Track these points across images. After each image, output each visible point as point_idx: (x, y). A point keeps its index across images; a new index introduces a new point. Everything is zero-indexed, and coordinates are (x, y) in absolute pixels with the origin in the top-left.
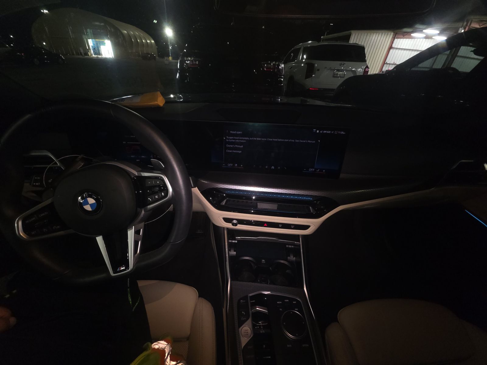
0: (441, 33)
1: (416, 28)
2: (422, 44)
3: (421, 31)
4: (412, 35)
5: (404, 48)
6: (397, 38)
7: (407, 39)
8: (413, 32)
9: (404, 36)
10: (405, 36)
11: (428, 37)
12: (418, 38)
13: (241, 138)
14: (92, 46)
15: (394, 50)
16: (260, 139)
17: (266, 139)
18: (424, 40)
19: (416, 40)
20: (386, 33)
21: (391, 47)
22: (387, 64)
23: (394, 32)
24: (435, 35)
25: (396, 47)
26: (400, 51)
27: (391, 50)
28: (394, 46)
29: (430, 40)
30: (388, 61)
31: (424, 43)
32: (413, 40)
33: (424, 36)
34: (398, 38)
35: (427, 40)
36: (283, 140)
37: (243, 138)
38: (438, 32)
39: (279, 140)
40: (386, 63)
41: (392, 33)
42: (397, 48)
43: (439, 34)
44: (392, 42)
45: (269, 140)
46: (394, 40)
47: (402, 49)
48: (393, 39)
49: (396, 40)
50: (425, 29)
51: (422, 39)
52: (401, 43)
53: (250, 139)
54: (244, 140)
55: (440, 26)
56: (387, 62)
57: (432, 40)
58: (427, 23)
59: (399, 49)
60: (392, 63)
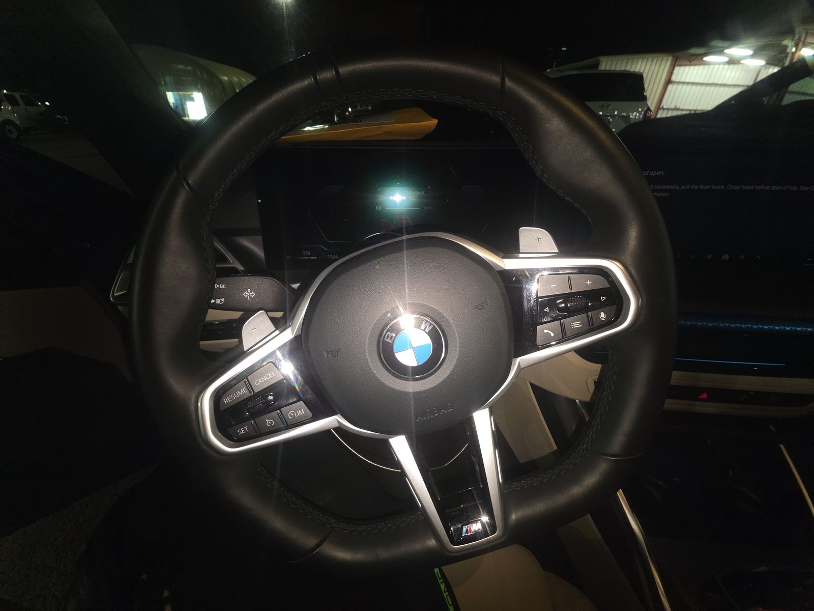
0: (756, 54)
1: (713, 46)
2: (723, 74)
3: (720, 52)
4: (706, 59)
5: (692, 81)
6: (678, 66)
7: (697, 67)
8: (706, 54)
9: (690, 62)
10: (692, 61)
11: (732, 62)
12: (715, 64)
13: (659, 187)
14: (173, 103)
15: (675, 86)
16: (707, 187)
17: (723, 187)
18: (727, 66)
19: (712, 67)
20: (660, 59)
21: (669, 81)
22: (663, 109)
23: (673, 56)
24: (745, 58)
25: (678, 80)
26: (685, 86)
27: (670, 86)
28: (674, 78)
29: (736, 67)
30: (665, 104)
31: (727, 71)
32: (706, 67)
33: (726, 59)
34: (680, 65)
35: (731, 66)
36: (768, 188)
37: (664, 187)
38: (750, 52)
39: (759, 188)
40: (661, 107)
41: (670, 58)
42: (679, 83)
43: (752, 56)
44: (671, 73)
45: (731, 187)
46: (674, 69)
47: (688, 83)
48: (672, 67)
49: (677, 69)
50: (728, 47)
51: (722, 66)
52: (686, 73)
53: (683, 187)
54: (666, 191)
55: (754, 42)
56: (663, 107)
57: (740, 67)
58: (732, 39)
59: (684, 83)
60: (672, 106)
